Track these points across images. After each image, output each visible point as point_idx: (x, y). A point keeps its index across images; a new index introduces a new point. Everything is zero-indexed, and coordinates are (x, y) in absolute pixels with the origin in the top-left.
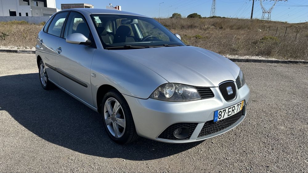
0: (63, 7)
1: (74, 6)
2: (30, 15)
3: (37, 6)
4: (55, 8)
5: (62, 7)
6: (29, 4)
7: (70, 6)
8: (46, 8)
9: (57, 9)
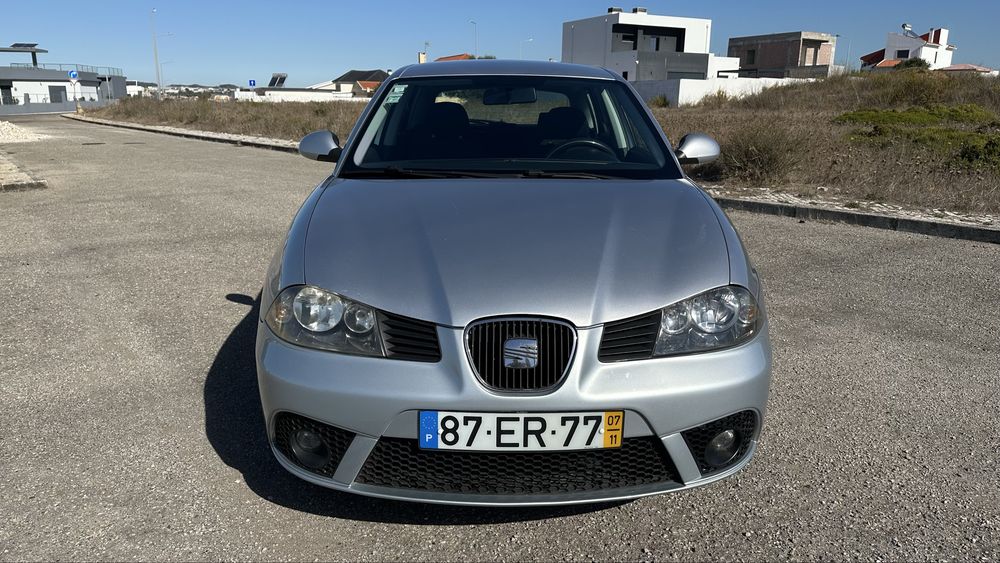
0: (733, 49)
1: (769, 41)
2: (632, 78)
3: (657, 49)
4: (707, 52)
5: (730, 48)
6: (635, 48)
7: (755, 42)
8: (679, 54)
9: (711, 56)
